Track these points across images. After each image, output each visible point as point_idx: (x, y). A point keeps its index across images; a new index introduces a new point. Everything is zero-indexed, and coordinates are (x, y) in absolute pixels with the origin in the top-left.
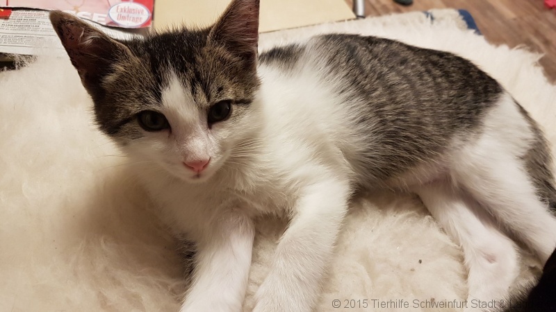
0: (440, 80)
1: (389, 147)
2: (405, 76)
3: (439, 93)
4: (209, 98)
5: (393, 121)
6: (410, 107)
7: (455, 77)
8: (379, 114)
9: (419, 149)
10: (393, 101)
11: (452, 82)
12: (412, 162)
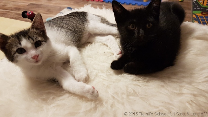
0: (73, 17)
1: (76, 34)
2: (67, 20)
3: (75, 19)
4: (34, 41)
5: (72, 29)
6: (72, 25)
7: (76, 15)
8: (68, 29)
9: (81, 31)
10: (68, 25)
11: (76, 17)
12: (82, 35)
